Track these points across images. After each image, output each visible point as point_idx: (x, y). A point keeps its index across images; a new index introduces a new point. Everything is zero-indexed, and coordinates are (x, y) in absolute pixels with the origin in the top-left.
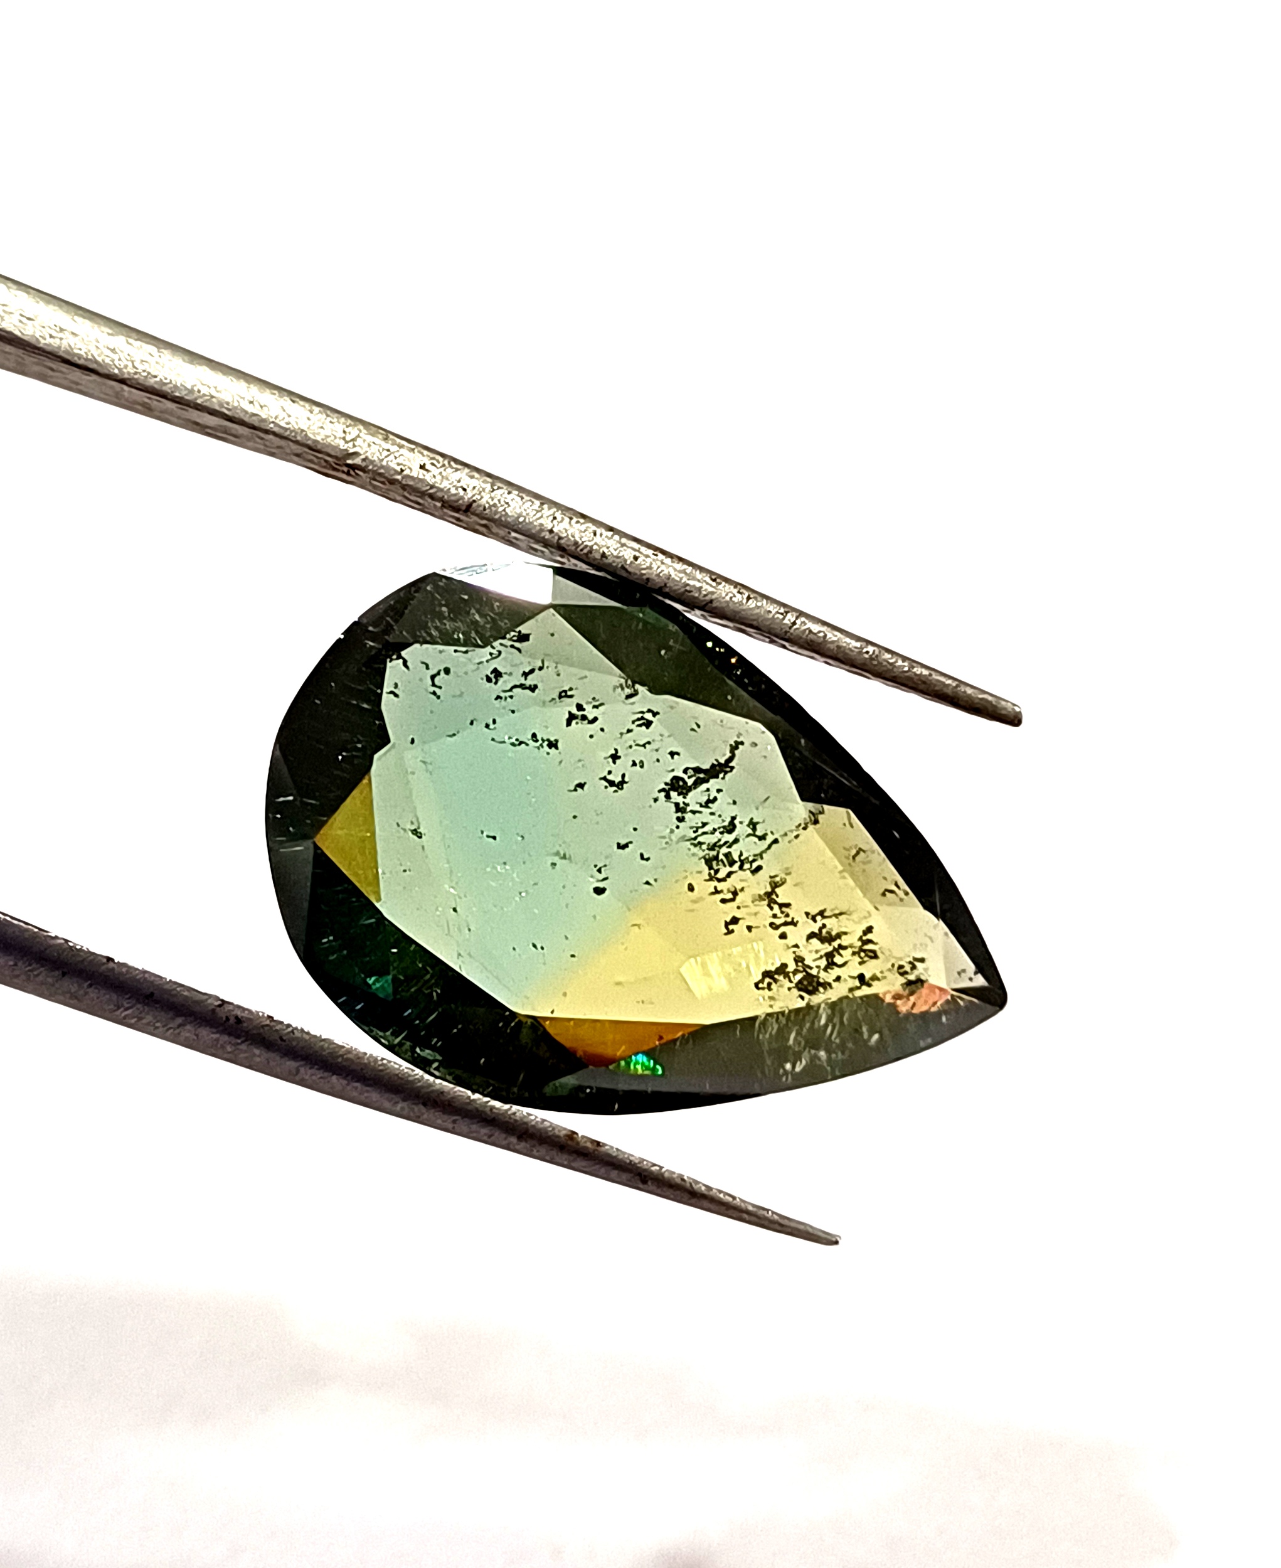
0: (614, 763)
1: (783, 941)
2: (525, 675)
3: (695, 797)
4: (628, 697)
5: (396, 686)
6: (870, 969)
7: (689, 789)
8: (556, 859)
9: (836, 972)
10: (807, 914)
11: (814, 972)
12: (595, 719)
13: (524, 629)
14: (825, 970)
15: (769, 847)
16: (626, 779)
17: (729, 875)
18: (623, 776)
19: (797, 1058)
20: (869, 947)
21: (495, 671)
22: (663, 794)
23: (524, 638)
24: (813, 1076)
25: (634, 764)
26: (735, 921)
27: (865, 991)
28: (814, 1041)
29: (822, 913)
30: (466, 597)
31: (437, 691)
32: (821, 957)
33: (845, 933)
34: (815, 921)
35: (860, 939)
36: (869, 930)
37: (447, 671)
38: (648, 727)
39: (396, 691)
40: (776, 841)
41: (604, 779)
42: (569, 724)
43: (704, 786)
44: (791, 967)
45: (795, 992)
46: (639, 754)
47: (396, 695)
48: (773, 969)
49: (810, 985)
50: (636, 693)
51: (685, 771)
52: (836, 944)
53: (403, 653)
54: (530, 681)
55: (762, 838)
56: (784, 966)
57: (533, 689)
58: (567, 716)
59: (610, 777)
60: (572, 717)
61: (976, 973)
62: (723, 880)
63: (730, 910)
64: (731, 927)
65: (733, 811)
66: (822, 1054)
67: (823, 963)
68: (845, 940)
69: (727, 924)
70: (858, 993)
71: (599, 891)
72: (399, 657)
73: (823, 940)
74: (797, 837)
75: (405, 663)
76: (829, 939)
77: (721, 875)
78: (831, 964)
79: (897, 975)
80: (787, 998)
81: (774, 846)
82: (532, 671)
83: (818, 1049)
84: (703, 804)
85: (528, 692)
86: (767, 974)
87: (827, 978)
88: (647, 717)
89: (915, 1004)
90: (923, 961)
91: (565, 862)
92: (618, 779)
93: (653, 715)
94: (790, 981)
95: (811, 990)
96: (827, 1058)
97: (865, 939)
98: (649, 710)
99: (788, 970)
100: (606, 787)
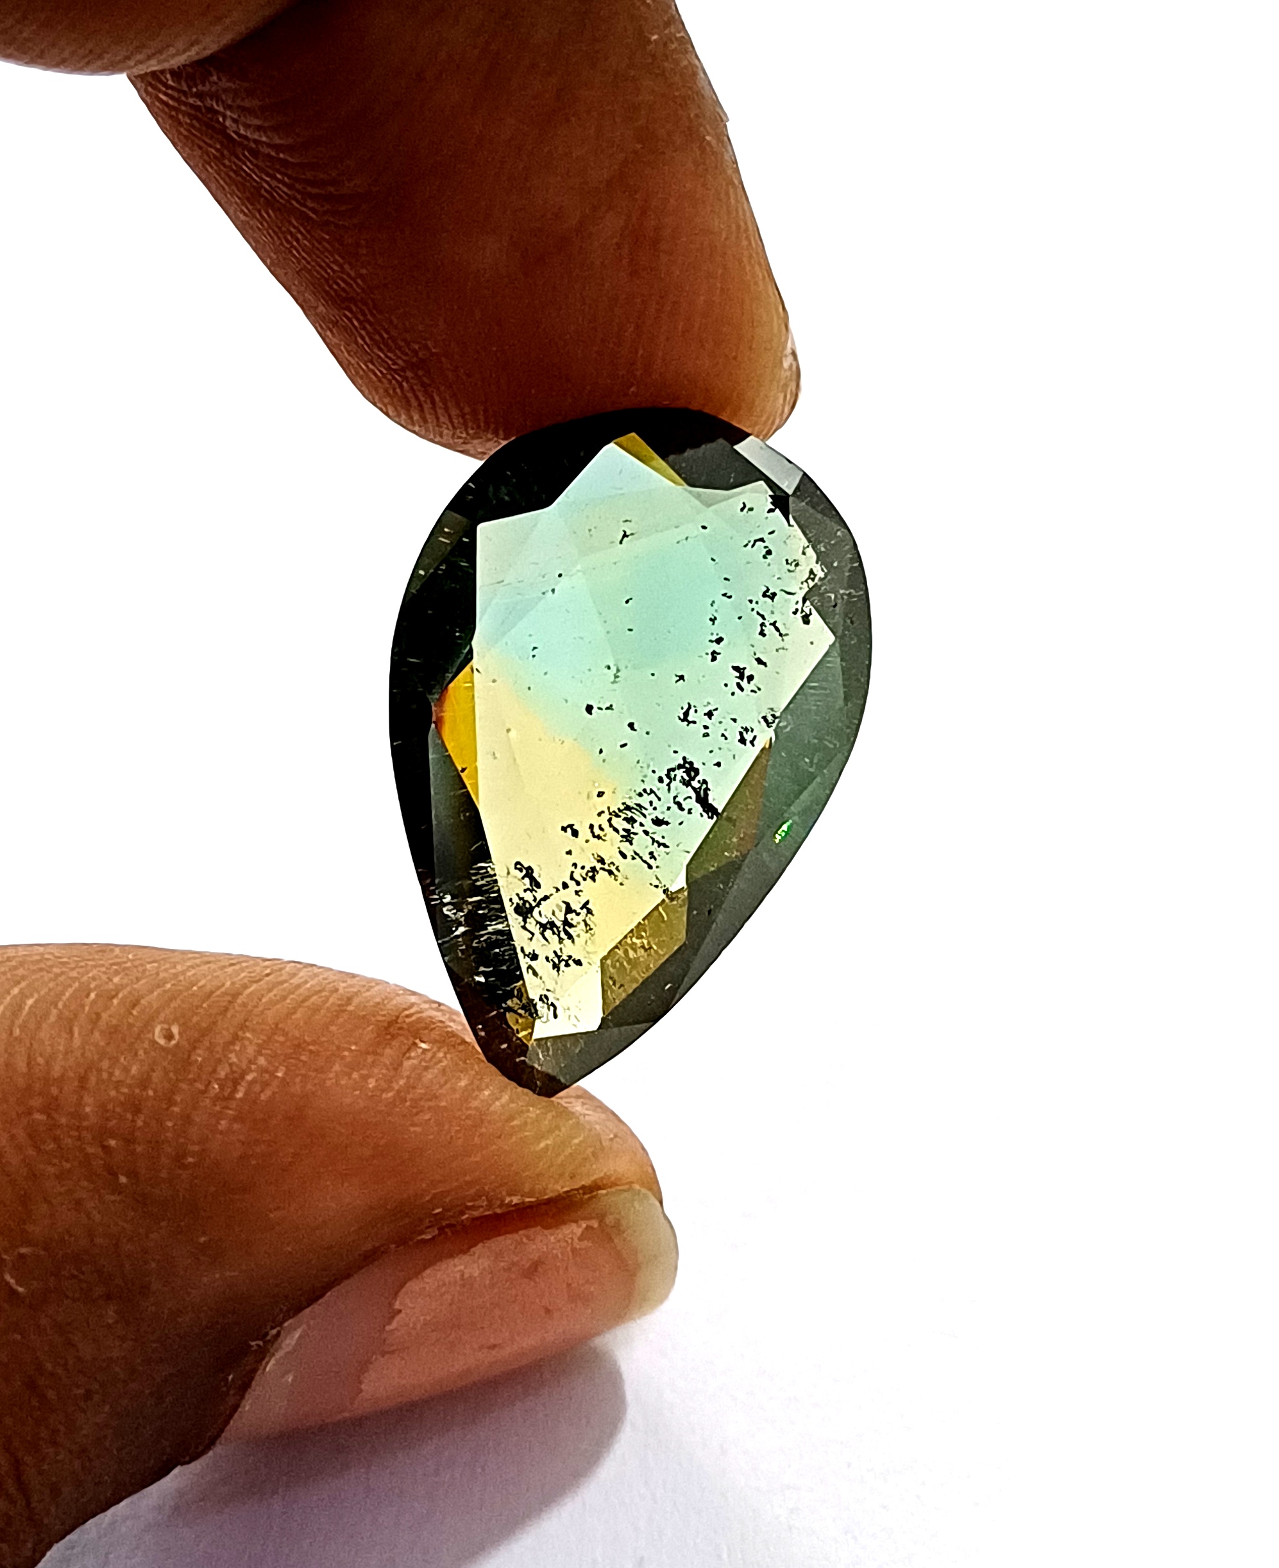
0: (705, 714)
1: (561, 885)
3: (682, 791)
4: (764, 718)
5: (751, 509)
6: (542, 966)
7: (689, 784)
8: (614, 669)
9: (536, 930)
10: (587, 903)
11: (536, 910)
12: (740, 689)
13: (815, 618)
14: (538, 922)
15: (645, 862)
16: (691, 725)
17: (617, 829)
18: (694, 722)
19: (457, 907)
20: (562, 964)
21: (774, 594)
22: (682, 762)
23: (806, 620)
24: (440, 925)
25: (704, 728)
26: (575, 833)
27: (524, 962)
28: (476, 922)
29: (589, 912)
31: (749, 545)
32: (550, 918)
33: (573, 942)
34: (582, 908)
35: (570, 957)
36: (578, 963)
37: (769, 553)
38: (739, 741)
39: (746, 510)
40: (650, 867)
41: (690, 707)
42: (736, 668)
43: (694, 797)
44: (540, 894)
45: (516, 898)
46: (714, 732)
47: (742, 510)
48: (535, 875)
49: (524, 910)
50: (768, 724)
51: (705, 782)
52: (562, 934)
53: (777, 510)
54: (769, 630)
55: (652, 855)
56: (538, 886)
57: (762, 633)
58: (742, 666)
59: (692, 711)
60: (741, 670)
62: (611, 825)
63: (585, 833)
64: (569, 830)
65: (674, 822)
66: (461, 929)
67: (544, 920)
68: (567, 942)
69: (571, 826)
70: (520, 957)
71: (589, 709)
73: (565, 918)
74: (656, 887)
75: (770, 511)
76: (567, 925)
77: (615, 821)
78: (544, 927)
80: (511, 888)
81: (646, 866)
82: (777, 629)
83: (465, 925)
84: (677, 800)
85: (759, 629)
86: (529, 870)
87: (531, 925)
88: (748, 737)
89: (515, 1012)
90: (555, 1016)
91: (612, 679)
92: (690, 718)
93: (752, 742)
94: (525, 891)
95: (518, 910)
96: (457, 937)
97: (571, 962)
98: (755, 737)
99: (535, 888)
100: (681, 709)
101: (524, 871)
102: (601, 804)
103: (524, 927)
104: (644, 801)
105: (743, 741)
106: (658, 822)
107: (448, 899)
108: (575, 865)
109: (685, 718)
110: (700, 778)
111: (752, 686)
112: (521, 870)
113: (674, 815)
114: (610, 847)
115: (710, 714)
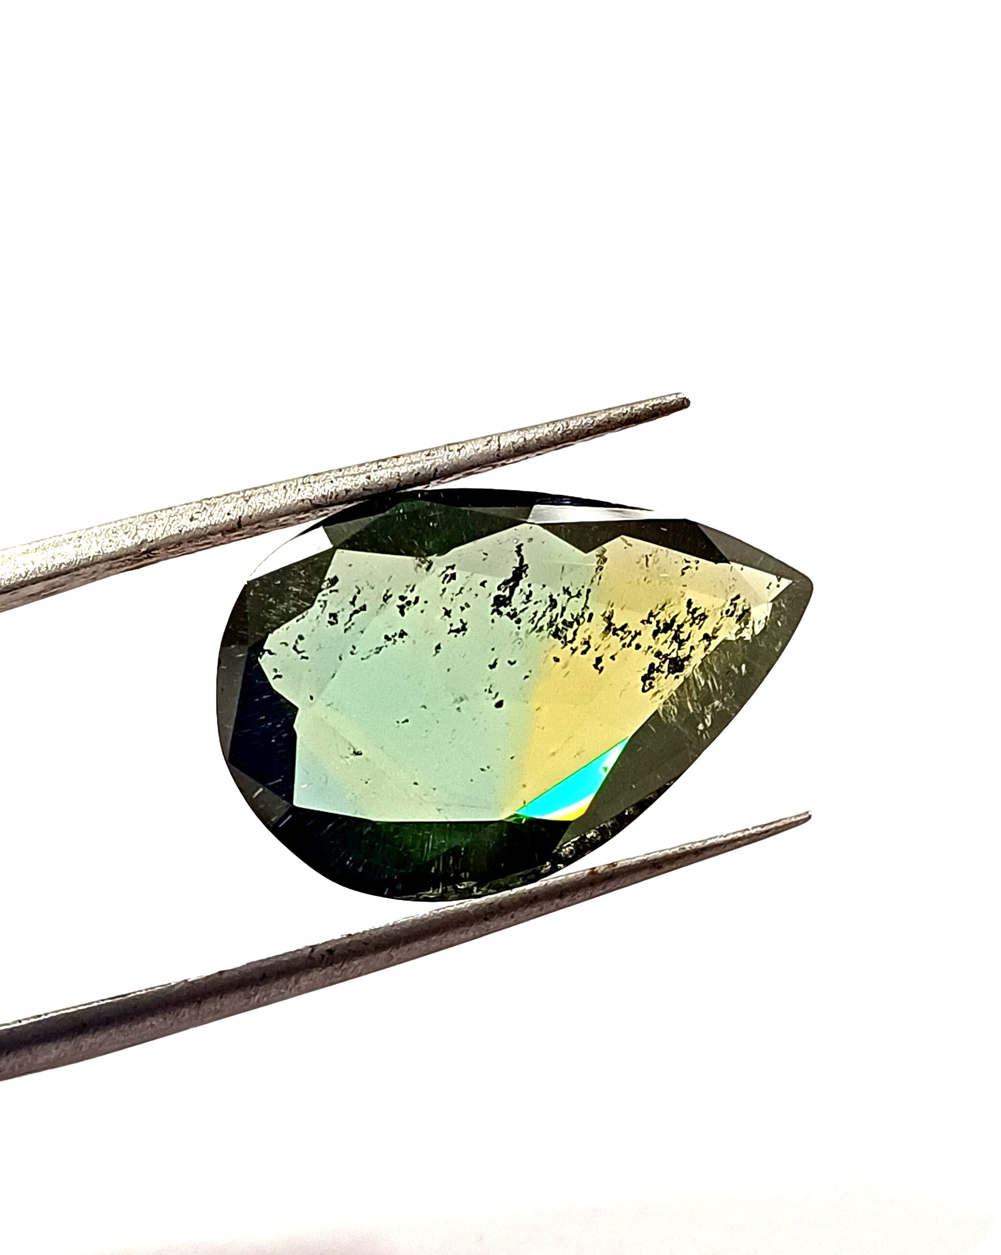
0: (450, 617)
1: (641, 650)
2: (353, 603)
3: (517, 601)
4: (428, 569)
5: (276, 670)
6: (708, 627)
7: (509, 598)
8: (457, 705)
9: (688, 645)
10: (643, 622)
11: (674, 655)
12: (417, 599)
13: (330, 575)
14: (679, 649)
15: (587, 597)
16: (465, 622)
17: (575, 633)
18: (461, 621)
19: (703, 716)
20: (699, 612)
21: (331, 615)
22: (495, 613)
23: (334, 581)
24: (722, 720)
25: (462, 609)
26: (599, 660)
27: (715, 643)
28: (706, 698)
29: (651, 615)
30: (279, 582)
31: (304, 654)
32: (672, 643)
33: (676, 616)
34: (651, 623)
35: (688, 612)
36: (689, 603)
37: (301, 637)
38: (454, 579)
39: (278, 673)
40: (589, 591)
41: (451, 631)
42: (402, 613)
43: (517, 590)
44: (657, 661)
45: (672, 676)
46: (461, 600)
47: (280, 676)
48: (646, 672)
49: (677, 665)
50: (431, 563)
51: (499, 588)
52: (675, 627)
53: (265, 647)
54: (358, 605)
55: (579, 595)
56: (652, 665)
57: (364, 608)
58: (398, 610)
59: (453, 628)
60: (402, 609)
62: (574, 639)
63: (592, 655)
64: (599, 666)
65: (547, 591)
66: (717, 703)
67: (675, 645)
68: (679, 621)
69: (596, 666)
70: (711, 648)
71: (499, 705)
72: (264, 651)
73: (665, 631)
74: (600, 578)
75: (270, 653)
77: (569, 638)
78: (681, 643)
79: (728, 618)
80: (668, 684)
81: (590, 595)
82: (355, 598)
83: (712, 701)
84: (526, 601)
85: (362, 612)
86: (644, 679)
87: (683, 655)
88: (448, 574)
89: (753, 628)
91: (465, 702)
92: (460, 626)
94: (662, 673)
95: (680, 669)
96: (723, 704)
97: (691, 610)
99: (656, 666)
100: (456, 636)
101: (648, 682)
102: (565, 655)
103: (689, 656)
104: (544, 623)
105: (453, 577)
106: (553, 604)
107: (700, 726)
109: (462, 629)
110: (500, 593)
111: (408, 593)
112: (650, 685)
113: (540, 595)
114: (593, 629)
115: (448, 613)
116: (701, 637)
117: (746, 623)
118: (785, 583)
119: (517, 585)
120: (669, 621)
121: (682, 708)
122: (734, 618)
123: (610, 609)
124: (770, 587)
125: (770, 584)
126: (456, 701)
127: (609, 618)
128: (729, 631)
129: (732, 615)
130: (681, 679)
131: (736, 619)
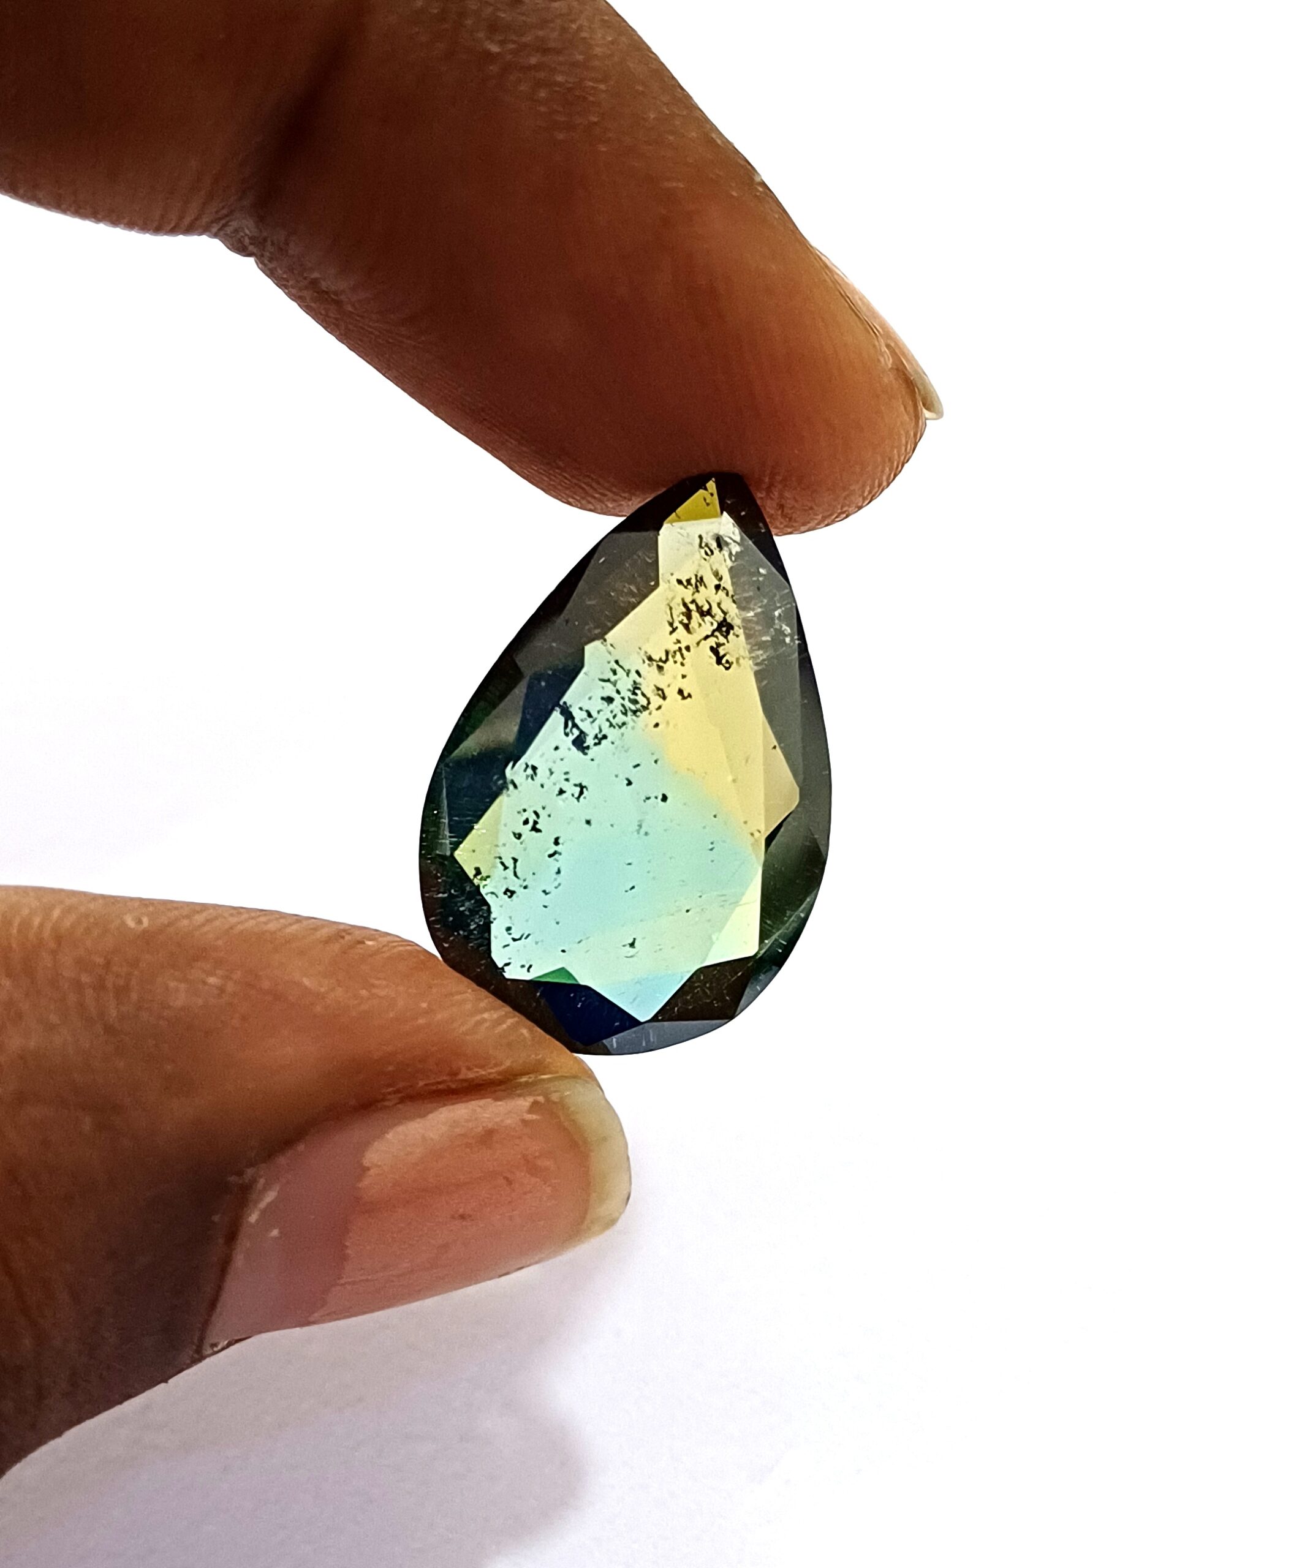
0: (565, 792)
1: (693, 649)
2: (506, 868)
3: (591, 730)
4: (515, 786)
5: (523, 966)
6: (710, 580)
7: (582, 732)
8: (643, 831)
9: (715, 610)
10: (671, 633)
11: (715, 625)
12: (536, 813)
13: (471, 873)
14: (713, 617)
15: (620, 666)
16: (578, 783)
17: (643, 695)
18: (575, 785)
19: (781, 632)
20: (693, 581)
21: (505, 893)
22: (587, 753)
23: (478, 871)
25: (567, 780)
26: (681, 692)
27: (727, 582)
28: (767, 619)
29: (671, 624)
31: (525, 936)
32: (703, 620)
33: (683, 600)
34: (676, 627)
35: (686, 587)
36: (680, 582)
37: (509, 929)
38: (538, 768)
39: (527, 966)
40: (617, 662)
41: (578, 798)
42: (539, 831)
43: (577, 721)
44: (712, 642)
45: (731, 637)
46: (559, 776)
47: (530, 966)
48: (714, 658)
49: (724, 627)
50: (513, 782)
51: (567, 735)
52: (692, 607)
53: (500, 965)
54: (510, 863)
55: (615, 672)
56: (712, 648)
57: (515, 860)
58: (533, 832)
59: (576, 795)
60: (535, 829)
61: (706, 489)
62: (648, 699)
63: (672, 693)
64: (686, 694)
65: (596, 699)
66: (777, 613)
67: (708, 618)
68: (688, 600)
69: (684, 698)
70: (730, 588)
71: (664, 798)
72: (502, 969)
73: (689, 617)
74: (612, 645)
75: (507, 964)
76: (688, 614)
77: (645, 702)
78: (709, 613)
79: (712, 556)
80: (736, 645)
81: (620, 663)
82: (502, 863)
84: (591, 719)
85: (518, 864)
86: (719, 662)
87: (719, 617)
88: (530, 771)
89: (735, 541)
90: (700, 537)
91: (644, 826)
92: (578, 789)
93: (527, 766)
94: (724, 644)
95: (730, 627)
96: (780, 607)
97: (685, 584)
98: (525, 770)
99: (715, 646)
100: (585, 798)
101: (724, 661)
102: (657, 716)
103: (725, 613)
104: (621, 718)
105: (534, 768)
106: (609, 700)
107: (788, 640)
108: (682, 664)
109: (582, 788)
110: (572, 737)
111: (525, 816)
112: (727, 662)
113: (595, 706)
114: (650, 679)
115: (561, 792)
116: (714, 591)
117: (727, 544)
118: (711, 485)
119: (573, 718)
120: (684, 610)
121: (761, 646)
122: (716, 552)
123: (642, 652)
124: (708, 501)
125: (705, 500)
126: (638, 832)
127: (650, 659)
128: (722, 562)
129: (712, 552)
130: (741, 632)
131: (718, 549)
